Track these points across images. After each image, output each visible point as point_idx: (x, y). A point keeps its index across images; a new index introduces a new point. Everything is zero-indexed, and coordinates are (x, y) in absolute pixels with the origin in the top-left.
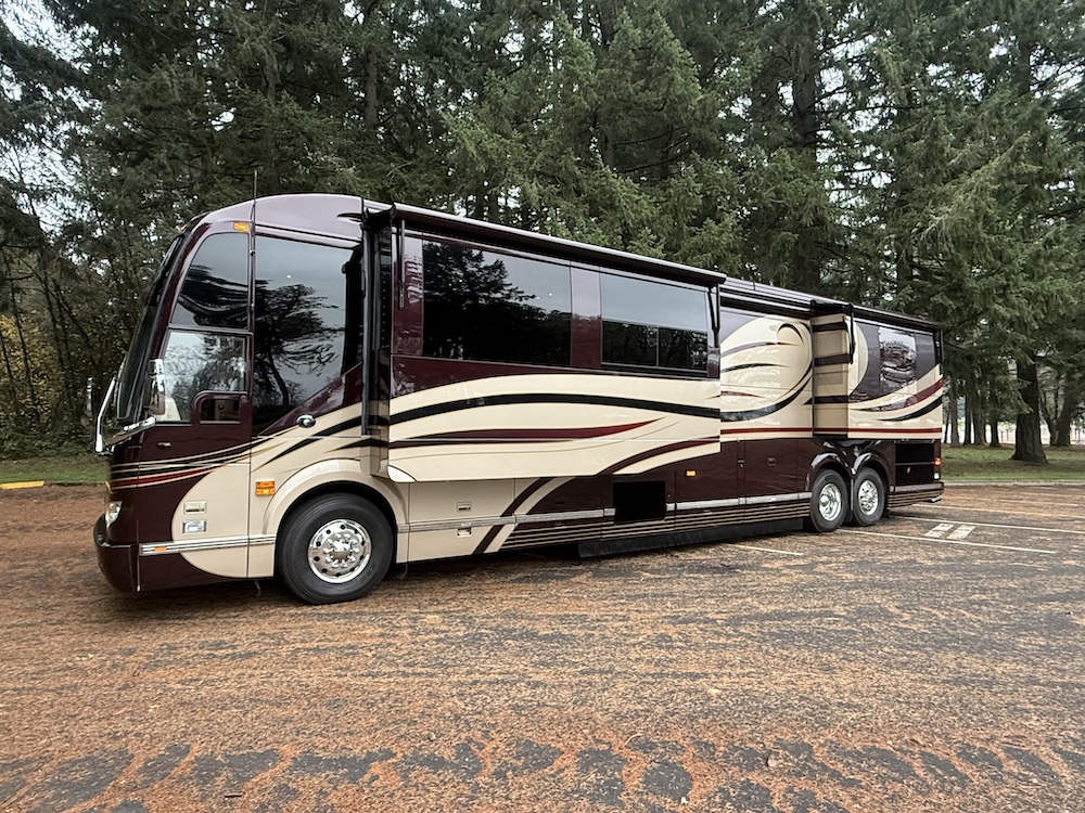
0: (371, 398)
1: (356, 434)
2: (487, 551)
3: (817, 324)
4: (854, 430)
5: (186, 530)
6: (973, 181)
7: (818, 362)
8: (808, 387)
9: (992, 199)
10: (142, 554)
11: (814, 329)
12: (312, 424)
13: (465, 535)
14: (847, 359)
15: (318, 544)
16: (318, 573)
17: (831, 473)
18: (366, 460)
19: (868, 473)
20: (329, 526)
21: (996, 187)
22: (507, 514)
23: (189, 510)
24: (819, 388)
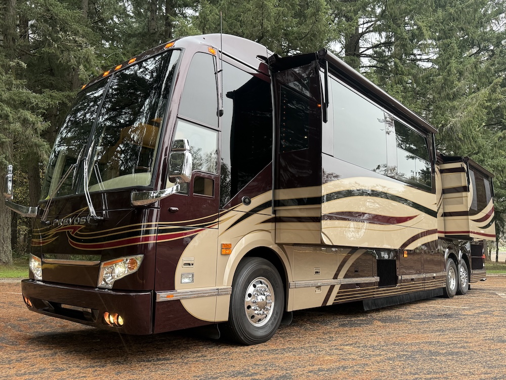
0: (275, 188)
1: (269, 212)
2: (328, 304)
3: (443, 168)
4: (472, 232)
5: (183, 281)
6: (470, 101)
7: (445, 191)
8: (442, 207)
9: (485, 111)
10: (159, 300)
11: (442, 171)
12: (249, 203)
13: (318, 291)
14: (466, 189)
15: (250, 295)
16: (249, 320)
17: (451, 260)
18: (273, 232)
19: (463, 261)
20: (254, 282)
21: (489, 104)
22: (335, 277)
23: (185, 264)
24: (446, 207)
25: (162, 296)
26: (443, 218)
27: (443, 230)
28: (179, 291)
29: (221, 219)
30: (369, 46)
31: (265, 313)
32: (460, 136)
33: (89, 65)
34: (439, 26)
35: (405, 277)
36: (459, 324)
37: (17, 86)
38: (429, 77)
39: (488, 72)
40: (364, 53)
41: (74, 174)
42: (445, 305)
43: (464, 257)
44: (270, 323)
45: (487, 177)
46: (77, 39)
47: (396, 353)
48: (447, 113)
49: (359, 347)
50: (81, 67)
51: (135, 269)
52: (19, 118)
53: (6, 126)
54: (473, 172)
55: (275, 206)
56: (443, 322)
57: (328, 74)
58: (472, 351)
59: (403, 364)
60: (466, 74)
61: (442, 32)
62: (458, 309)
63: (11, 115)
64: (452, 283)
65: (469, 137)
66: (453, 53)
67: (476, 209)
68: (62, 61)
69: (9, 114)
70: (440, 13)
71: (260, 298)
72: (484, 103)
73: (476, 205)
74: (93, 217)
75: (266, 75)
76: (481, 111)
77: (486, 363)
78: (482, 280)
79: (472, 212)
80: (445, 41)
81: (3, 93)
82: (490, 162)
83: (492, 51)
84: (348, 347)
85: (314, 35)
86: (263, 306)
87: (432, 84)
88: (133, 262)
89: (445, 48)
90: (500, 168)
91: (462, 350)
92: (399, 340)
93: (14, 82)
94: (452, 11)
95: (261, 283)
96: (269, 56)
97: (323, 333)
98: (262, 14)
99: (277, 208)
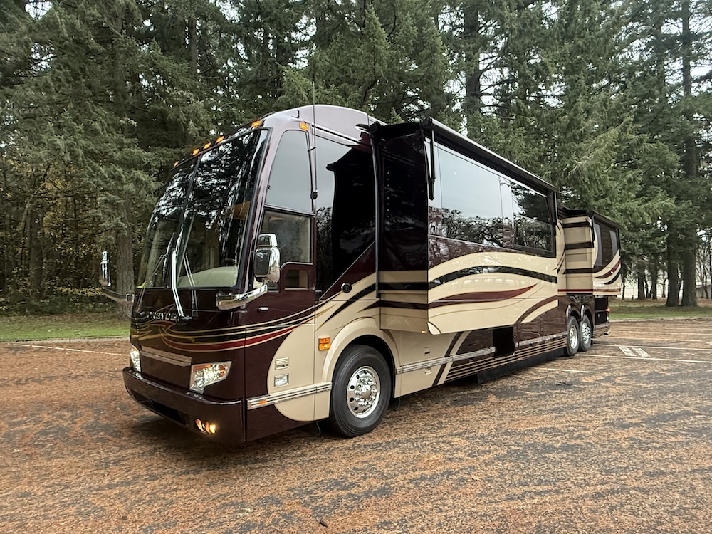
0: (380, 270)
1: (372, 297)
2: (438, 384)
3: (565, 223)
4: (595, 290)
5: (276, 383)
6: (598, 142)
7: (567, 247)
8: (564, 263)
9: (614, 153)
10: (250, 408)
11: (565, 226)
12: (350, 289)
13: (429, 372)
14: (590, 245)
15: (352, 387)
16: (352, 412)
17: (573, 318)
18: (378, 317)
19: (586, 317)
20: (358, 372)
21: (618, 146)
22: (447, 355)
23: (278, 366)
24: (568, 263)
25: (254, 403)
26: (565, 275)
27: (565, 288)
28: (272, 395)
29: (317, 312)
30: (491, 83)
31: (370, 403)
32: (586, 181)
33: (199, 120)
34: (565, 60)
35: (522, 343)
36: (578, 398)
37: (129, 145)
38: (554, 116)
39: (618, 108)
40: (485, 91)
41: (164, 266)
42: (565, 368)
43: (587, 313)
44: (375, 413)
45: (614, 228)
46: (185, 94)
47: (507, 448)
48: (573, 156)
49: (468, 438)
50: (191, 122)
51: (224, 377)
52: (132, 178)
53: (119, 188)
54: (598, 226)
55: (380, 289)
56: (561, 395)
57: (435, 143)
58: (589, 443)
59: (513, 467)
60: (595, 112)
61: (569, 66)
62: (578, 375)
63: (124, 176)
64: (573, 342)
65: (596, 180)
66: (581, 90)
67: (601, 265)
68: (171, 118)
69: (122, 175)
70: (568, 46)
71: (365, 389)
72: (613, 145)
73: (601, 261)
74: (180, 317)
75: (367, 145)
76: (609, 153)
77: (603, 463)
78: (606, 334)
79: (597, 269)
80: (572, 76)
81: (114, 153)
82: (618, 205)
83: (623, 82)
84: (456, 439)
85: (430, 78)
86: (367, 397)
87: (557, 123)
88: (222, 368)
89: (572, 83)
90: (628, 213)
91: (578, 442)
92: (512, 427)
93: (125, 142)
94: (580, 42)
95: (365, 372)
96: (371, 123)
97: (433, 416)
98: (375, 58)
99: (382, 292)
